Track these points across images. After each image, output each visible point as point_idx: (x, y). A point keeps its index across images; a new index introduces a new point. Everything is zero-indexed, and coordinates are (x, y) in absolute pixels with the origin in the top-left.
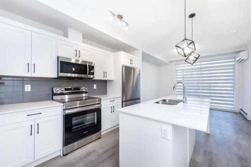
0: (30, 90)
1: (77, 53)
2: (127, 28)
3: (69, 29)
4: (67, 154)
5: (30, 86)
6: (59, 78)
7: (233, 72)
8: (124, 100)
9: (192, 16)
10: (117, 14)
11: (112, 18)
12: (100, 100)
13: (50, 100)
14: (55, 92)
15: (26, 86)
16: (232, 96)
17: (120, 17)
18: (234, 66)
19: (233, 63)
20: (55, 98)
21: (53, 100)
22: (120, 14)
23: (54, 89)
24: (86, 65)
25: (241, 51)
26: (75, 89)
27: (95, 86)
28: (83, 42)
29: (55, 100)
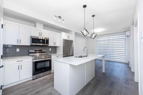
0: (19, 51)
1: (40, 34)
2: (63, 22)
3: (37, 23)
4: (34, 79)
5: (19, 49)
6: (31, 45)
7: (125, 42)
8: (64, 56)
9: (93, 16)
10: (58, 16)
11: (55, 18)
12: (51, 56)
13: (28, 55)
14: (30, 52)
15: (17, 49)
16: (124, 54)
17: (60, 17)
18: (125, 38)
19: (125, 37)
20: (30, 54)
21: (29, 55)
22: (60, 16)
23: (30, 50)
24: (45, 40)
25: (127, 31)
26: (40, 51)
27: (50, 49)
28: (44, 29)
29: (30, 56)
